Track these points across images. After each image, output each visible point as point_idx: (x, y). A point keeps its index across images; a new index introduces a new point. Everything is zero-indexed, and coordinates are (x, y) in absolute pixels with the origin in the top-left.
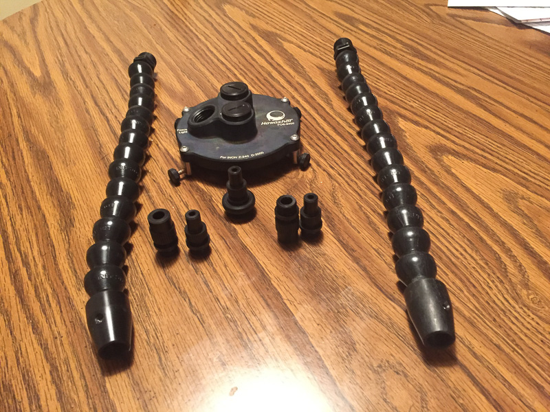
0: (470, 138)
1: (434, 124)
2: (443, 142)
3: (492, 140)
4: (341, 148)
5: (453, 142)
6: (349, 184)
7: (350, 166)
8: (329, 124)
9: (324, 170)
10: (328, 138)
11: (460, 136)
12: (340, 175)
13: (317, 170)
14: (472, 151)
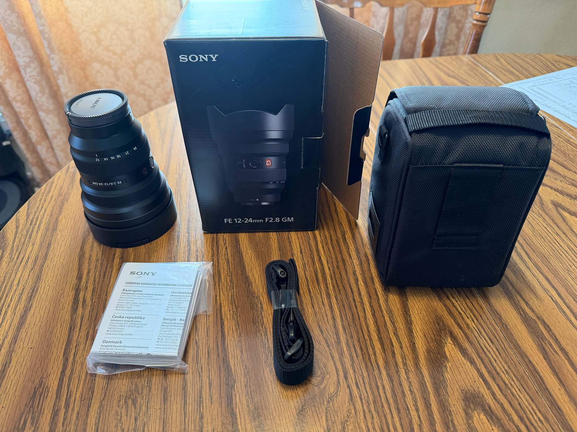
0: (513, 394)
1: (482, 360)
2: (482, 391)
3: (537, 407)
4: (376, 361)
5: (493, 394)
6: (365, 416)
7: (375, 390)
8: (376, 322)
9: (348, 386)
10: (368, 342)
11: (504, 388)
12: (361, 399)
13: (341, 383)
14: (509, 415)
